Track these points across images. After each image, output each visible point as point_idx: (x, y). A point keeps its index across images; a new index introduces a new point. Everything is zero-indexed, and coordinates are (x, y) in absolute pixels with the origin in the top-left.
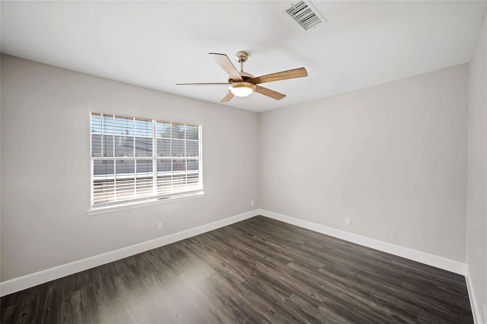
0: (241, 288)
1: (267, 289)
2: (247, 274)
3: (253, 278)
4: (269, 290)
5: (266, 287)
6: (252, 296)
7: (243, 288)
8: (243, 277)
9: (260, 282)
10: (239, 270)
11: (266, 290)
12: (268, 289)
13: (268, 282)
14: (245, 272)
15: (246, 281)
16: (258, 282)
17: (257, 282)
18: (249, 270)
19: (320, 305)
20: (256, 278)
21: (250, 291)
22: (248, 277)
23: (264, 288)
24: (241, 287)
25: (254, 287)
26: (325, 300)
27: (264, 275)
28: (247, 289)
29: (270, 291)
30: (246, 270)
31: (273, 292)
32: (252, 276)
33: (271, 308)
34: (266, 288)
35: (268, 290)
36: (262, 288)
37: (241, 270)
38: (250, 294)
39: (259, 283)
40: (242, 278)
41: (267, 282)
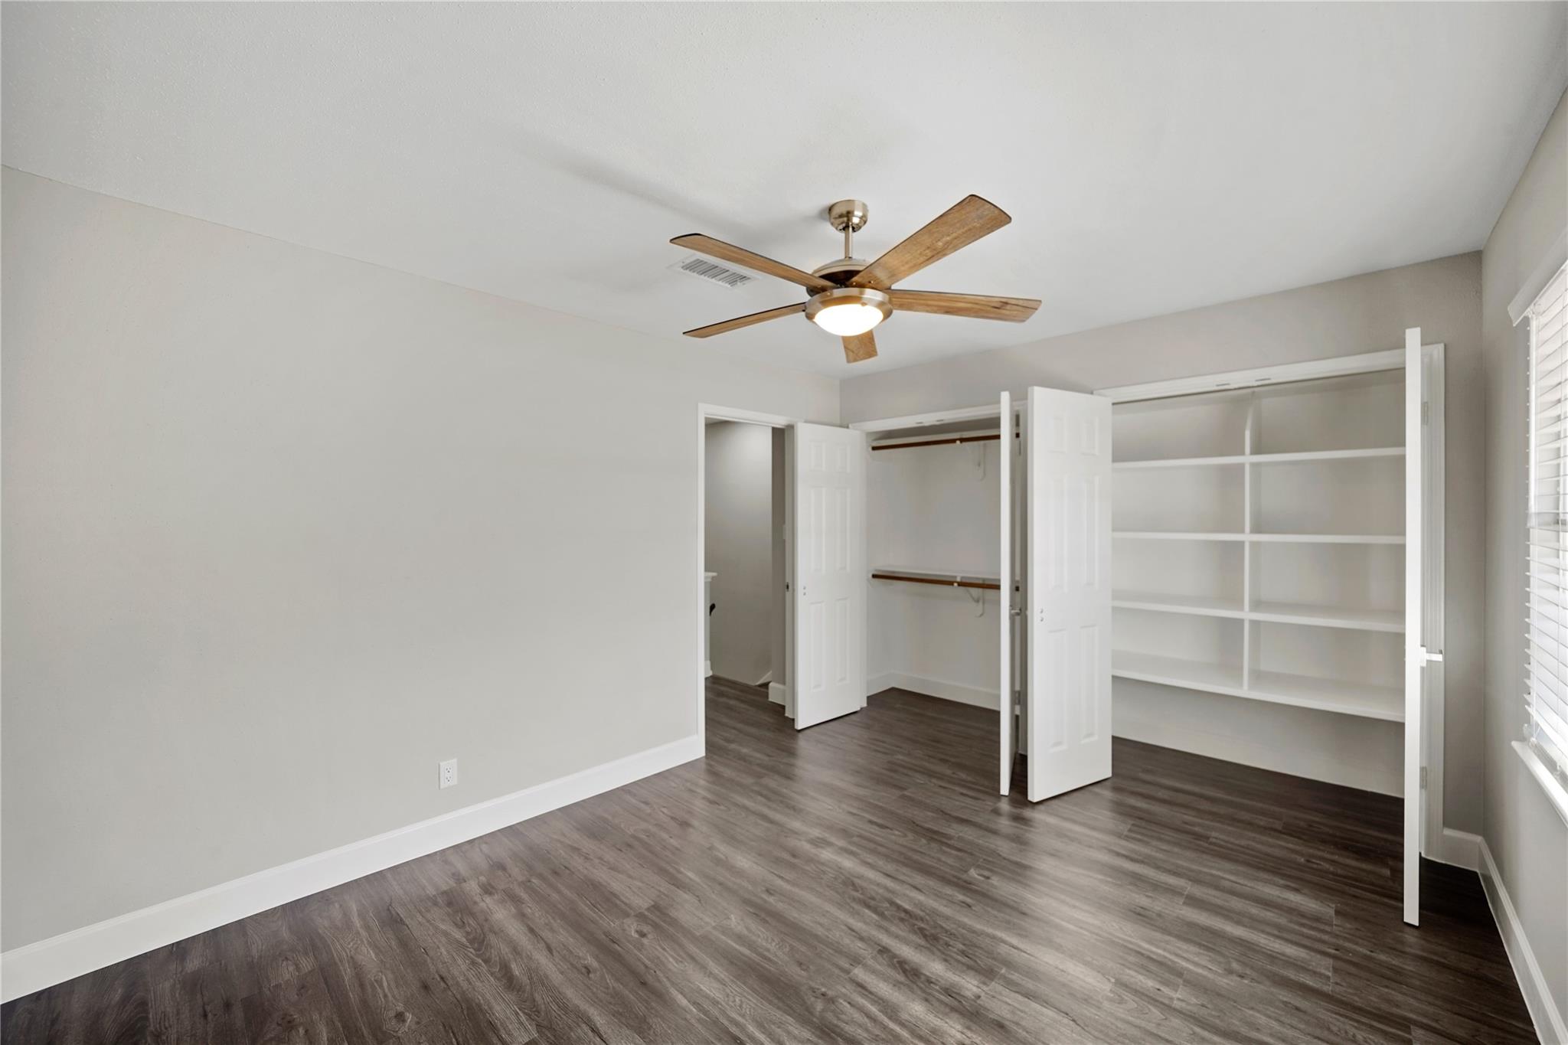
0: (860, 945)
1: (777, 944)
2: (849, 1003)
3: (822, 984)
4: (771, 943)
5: (779, 953)
6: (821, 924)
7: (852, 946)
8: (861, 986)
9: (798, 969)
10: (892, 1025)
11: (779, 943)
12: (773, 947)
13: (770, 971)
14: (861, 1010)
15: (848, 972)
16: (804, 970)
17: (808, 967)
18: (847, 1028)
19: (643, 911)
20: (813, 984)
21: (830, 936)
22: (844, 990)
23: (786, 947)
24: (860, 948)
25: (816, 948)
26: (617, 923)
27: (778, 998)
28: (838, 943)
29: (767, 940)
30: (860, 1026)
31: (759, 936)
32: (830, 993)
33: (771, 899)
34: (780, 947)
35: (774, 944)
36: (792, 948)
37: (885, 1028)
38: (828, 930)
39: (800, 964)
40: (866, 985)
41: (772, 969)
